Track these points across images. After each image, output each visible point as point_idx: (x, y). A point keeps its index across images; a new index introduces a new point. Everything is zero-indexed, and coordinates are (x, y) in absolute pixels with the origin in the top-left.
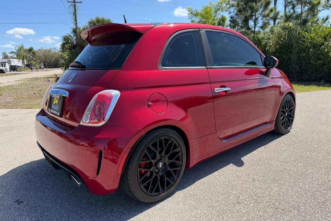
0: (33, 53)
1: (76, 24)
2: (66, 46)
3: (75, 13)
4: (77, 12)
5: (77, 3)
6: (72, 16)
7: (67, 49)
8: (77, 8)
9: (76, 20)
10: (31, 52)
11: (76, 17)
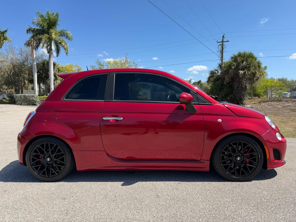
0: (200, 85)
1: (222, 60)
2: (211, 79)
3: (222, 51)
4: (224, 50)
5: (225, 43)
6: (219, 54)
7: (211, 81)
8: (224, 46)
9: (222, 57)
10: (199, 84)
11: (222, 54)
